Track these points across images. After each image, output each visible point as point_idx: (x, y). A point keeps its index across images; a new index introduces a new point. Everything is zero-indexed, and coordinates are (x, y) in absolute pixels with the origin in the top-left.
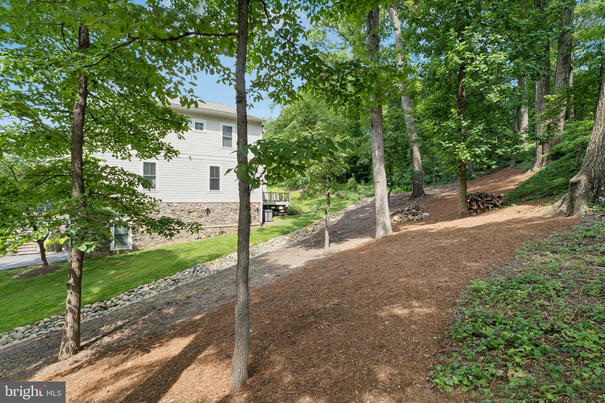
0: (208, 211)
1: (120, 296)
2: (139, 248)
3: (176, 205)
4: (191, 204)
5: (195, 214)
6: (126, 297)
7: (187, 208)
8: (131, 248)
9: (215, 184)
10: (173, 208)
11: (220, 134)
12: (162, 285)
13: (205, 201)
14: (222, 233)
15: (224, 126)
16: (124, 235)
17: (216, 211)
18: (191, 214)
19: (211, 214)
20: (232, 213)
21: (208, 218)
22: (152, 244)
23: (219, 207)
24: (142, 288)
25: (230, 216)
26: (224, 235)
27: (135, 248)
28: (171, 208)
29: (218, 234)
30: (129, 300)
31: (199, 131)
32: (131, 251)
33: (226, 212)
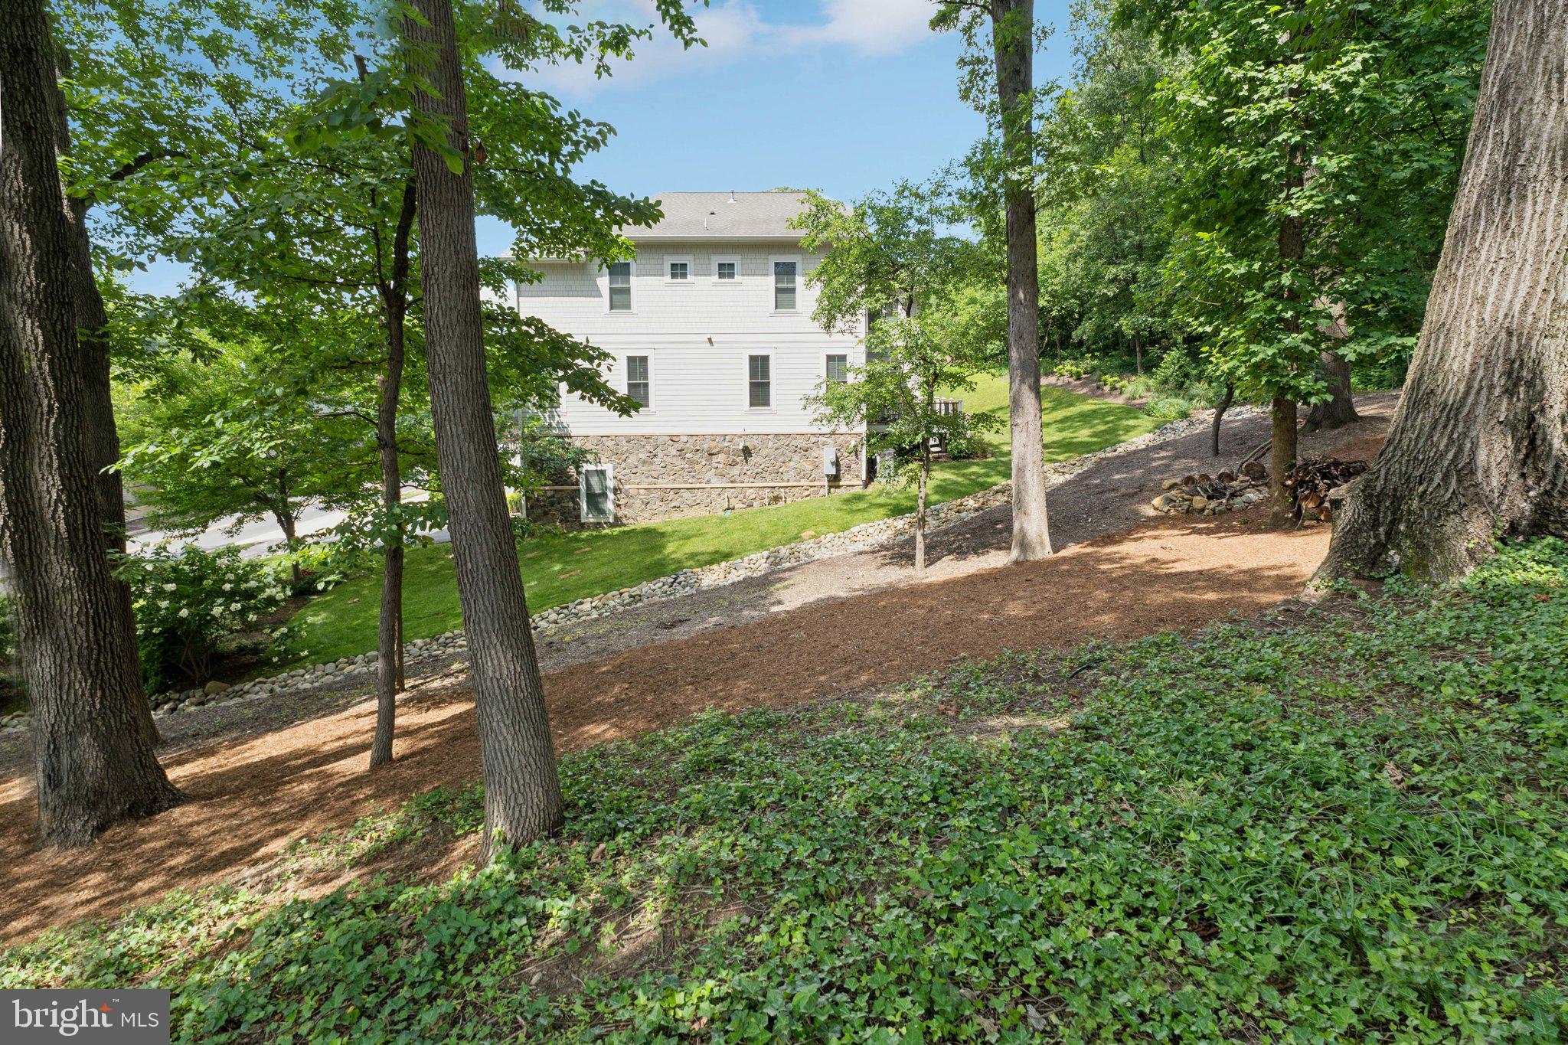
0: (747, 452)
1: (545, 614)
2: (625, 521)
3: (685, 439)
4: (713, 438)
5: (721, 457)
6: (553, 616)
7: (706, 446)
8: (611, 520)
9: (760, 393)
10: (680, 446)
11: (771, 280)
12: (612, 603)
13: (740, 431)
14: (777, 499)
15: (777, 264)
16: (600, 495)
17: (764, 452)
18: (714, 459)
19: (753, 460)
20: (796, 458)
21: (746, 467)
22: (647, 515)
23: (770, 444)
24: (581, 603)
25: (792, 464)
26: (781, 504)
27: (618, 521)
28: (676, 445)
29: (767, 501)
30: (556, 622)
31: (726, 280)
32: (611, 526)
33: (783, 454)
